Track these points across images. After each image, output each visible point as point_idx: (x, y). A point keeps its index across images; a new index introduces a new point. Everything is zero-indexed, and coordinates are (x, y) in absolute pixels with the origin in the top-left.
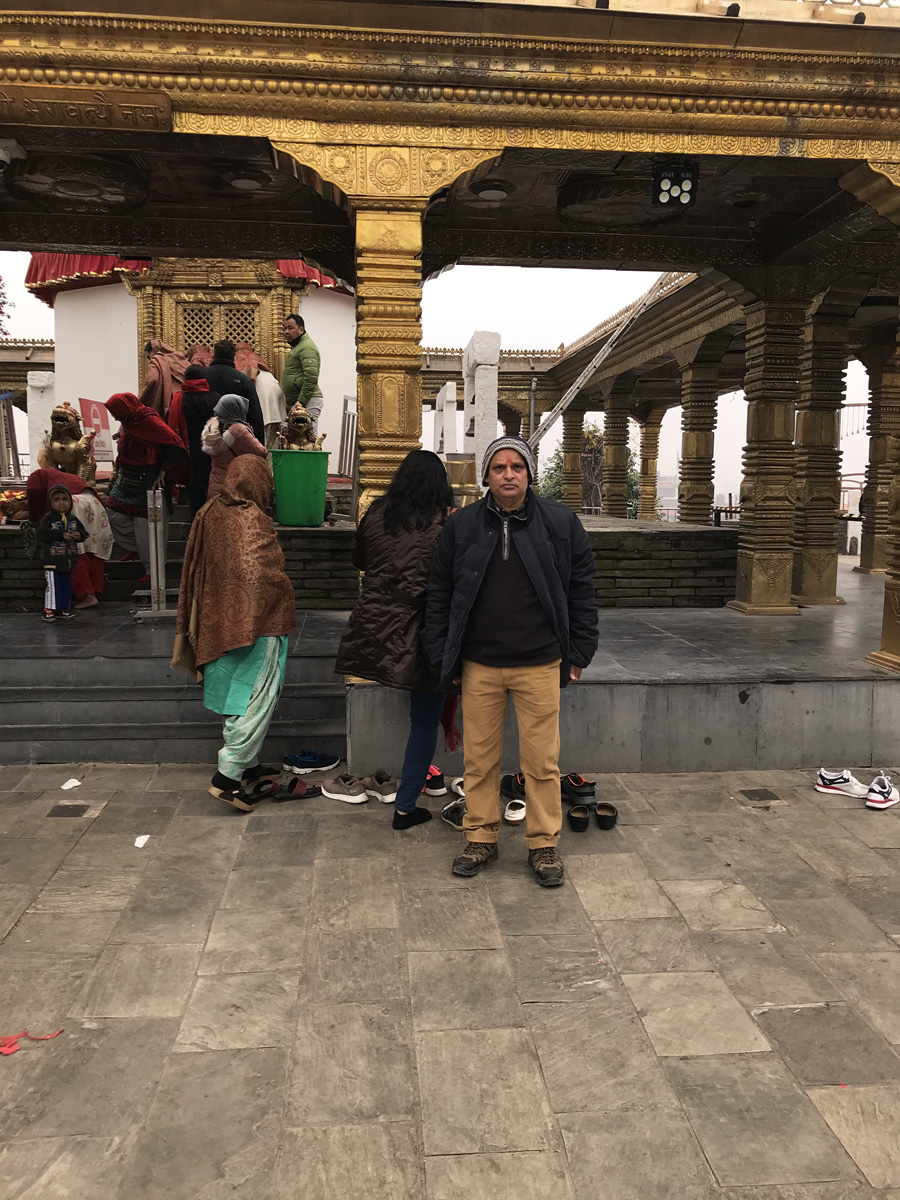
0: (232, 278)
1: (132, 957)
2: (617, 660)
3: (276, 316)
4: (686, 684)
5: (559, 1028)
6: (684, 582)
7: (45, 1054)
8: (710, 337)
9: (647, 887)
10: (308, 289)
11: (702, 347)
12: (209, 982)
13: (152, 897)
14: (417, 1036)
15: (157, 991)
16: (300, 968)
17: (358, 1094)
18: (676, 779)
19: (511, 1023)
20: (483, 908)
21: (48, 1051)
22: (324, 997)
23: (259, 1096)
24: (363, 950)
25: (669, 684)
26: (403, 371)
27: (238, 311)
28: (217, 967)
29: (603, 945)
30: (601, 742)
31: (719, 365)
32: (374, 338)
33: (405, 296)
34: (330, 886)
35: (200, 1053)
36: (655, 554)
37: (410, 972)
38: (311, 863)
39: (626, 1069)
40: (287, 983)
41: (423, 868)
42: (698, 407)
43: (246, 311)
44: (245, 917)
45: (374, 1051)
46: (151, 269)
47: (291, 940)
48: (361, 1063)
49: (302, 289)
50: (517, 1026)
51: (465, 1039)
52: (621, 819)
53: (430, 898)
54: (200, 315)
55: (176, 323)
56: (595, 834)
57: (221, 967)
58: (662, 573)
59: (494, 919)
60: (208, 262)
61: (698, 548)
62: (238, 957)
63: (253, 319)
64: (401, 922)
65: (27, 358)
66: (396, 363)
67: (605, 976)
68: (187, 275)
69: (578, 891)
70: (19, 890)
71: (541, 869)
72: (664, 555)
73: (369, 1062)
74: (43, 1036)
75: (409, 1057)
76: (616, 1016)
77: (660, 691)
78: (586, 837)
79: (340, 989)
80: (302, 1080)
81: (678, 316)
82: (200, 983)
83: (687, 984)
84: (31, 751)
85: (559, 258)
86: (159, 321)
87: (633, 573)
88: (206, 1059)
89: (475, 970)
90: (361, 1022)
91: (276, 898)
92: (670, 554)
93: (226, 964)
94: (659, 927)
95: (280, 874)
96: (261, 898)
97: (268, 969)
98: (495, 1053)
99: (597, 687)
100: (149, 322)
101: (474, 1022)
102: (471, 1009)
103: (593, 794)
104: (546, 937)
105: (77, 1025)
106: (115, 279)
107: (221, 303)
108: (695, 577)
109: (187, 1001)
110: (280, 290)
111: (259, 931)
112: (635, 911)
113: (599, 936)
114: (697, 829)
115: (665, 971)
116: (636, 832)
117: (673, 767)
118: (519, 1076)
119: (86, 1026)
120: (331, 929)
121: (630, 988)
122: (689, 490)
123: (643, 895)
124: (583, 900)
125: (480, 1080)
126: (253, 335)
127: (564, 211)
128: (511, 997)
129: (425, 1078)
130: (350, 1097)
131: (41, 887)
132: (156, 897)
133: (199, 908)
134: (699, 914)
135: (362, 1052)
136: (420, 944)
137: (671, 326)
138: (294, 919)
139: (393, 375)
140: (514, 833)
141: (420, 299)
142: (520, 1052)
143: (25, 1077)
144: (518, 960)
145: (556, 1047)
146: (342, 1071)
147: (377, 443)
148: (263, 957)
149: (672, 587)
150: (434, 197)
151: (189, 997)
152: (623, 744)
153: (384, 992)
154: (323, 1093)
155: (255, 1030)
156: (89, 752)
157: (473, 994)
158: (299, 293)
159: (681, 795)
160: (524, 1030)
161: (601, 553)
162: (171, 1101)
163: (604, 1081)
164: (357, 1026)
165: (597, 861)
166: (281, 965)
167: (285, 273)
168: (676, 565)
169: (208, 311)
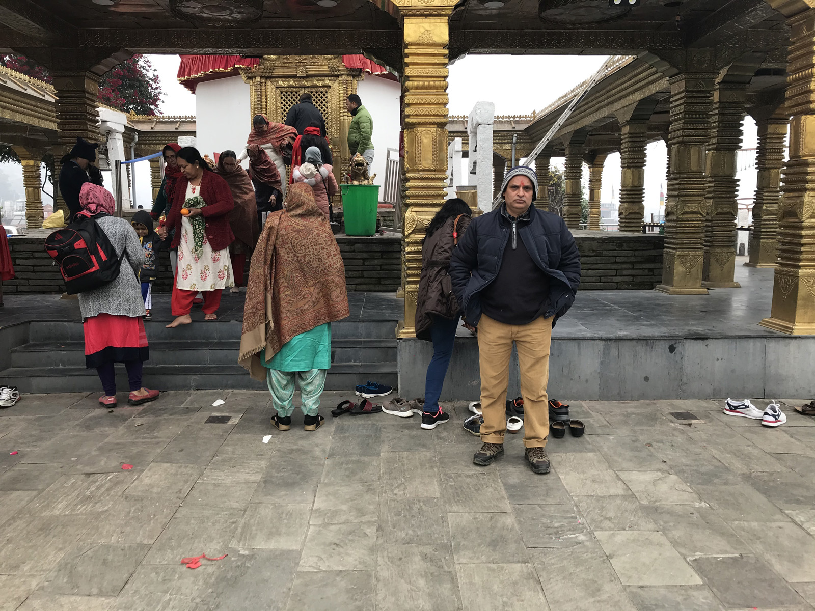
0: (312, 70)
1: (266, 512)
2: (582, 324)
3: (342, 95)
4: (632, 339)
5: (553, 564)
6: (625, 272)
7: (218, 569)
8: (642, 102)
9: (608, 475)
10: (363, 76)
11: (636, 109)
12: (318, 529)
13: (276, 474)
14: (457, 567)
15: (284, 533)
16: (376, 521)
17: (420, 601)
18: (623, 405)
19: (520, 560)
20: (496, 486)
21: (219, 567)
22: (394, 540)
23: (356, 599)
24: (417, 511)
25: (619, 339)
26: (436, 126)
27: (317, 92)
28: (322, 519)
29: (579, 512)
30: (572, 379)
31: (648, 121)
32: (416, 104)
33: (437, 75)
34: (392, 469)
35: (315, 572)
36: (605, 252)
37: (450, 526)
38: (378, 455)
39: (601, 592)
40: (369, 530)
41: (454, 460)
42: (633, 151)
43: (322, 92)
44: (338, 488)
45: (430, 575)
46: (259, 65)
47: (369, 504)
48: (422, 582)
49: (359, 75)
50: (525, 562)
51: (489, 569)
52: (587, 430)
53: (460, 478)
54: (291, 95)
55: (276, 101)
56: (569, 440)
57: (324, 519)
58: (610, 266)
59: (504, 493)
60: (296, 60)
61: (635, 248)
62: (335, 513)
63: (327, 97)
64: (441, 493)
65: (176, 129)
66: (431, 120)
67: (582, 532)
68: (283, 69)
69: (561, 477)
70: (192, 468)
71: (534, 462)
72: (611, 253)
73: (427, 582)
74: (215, 558)
75: (453, 580)
76: (592, 558)
77: (613, 344)
78: (564, 442)
79: (404, 535)
80: (383, 590)
81: (619, 88)
82: (312, 529)
83: (640, 539)
84: (192, 381)
85: (539, 48)
86: (264, 100)
87: (589, 266)
88: (320, 575)
89: (493, 525)
90: (419, 557)
91: (357, 477)
92: (616, 253)
93: (328, 517)
94: (618, 501)
95: (358, 461)
96: (348, 476)
97: (355, 521)
98: (511, 579)
99: (569, 341)
100: (258, 101)
101: (496, 559)
102: (492, 550)
103: (567, 413)
104: (540, 506)
105: (236, 552)
106: (235, 73)
107: (305, 87)
108: (633, 269)
109: (304, 541)
110: (345, 77)
111: (348, 497)
112: (600, 490)
113: (577, 506)
114: (641, 438)
115: (624, 529)
116: (598, 439)
117: (621, 397)
118: (528, 594)
119: (241, 553)
120: (395, 497)
121: (600, 541)
122: (626, 209)
123: (606, 480)
124: (564, 482)
125: (502, 596)
126: (327, 108)
127: (543, 14)
128: (519, 543)
129: (465, 593)
130: (416, 603)
131: (205, 467)
132: (279, 475)
133: (307, 482)
134: (646, 494)
135: (421, 575)
136: (455, 508)
137: (614, 95)
138: (370, 490)
139: (429, 129)
140: (513, 439)
141: (447, 77)
142: (527, 579)
143: (205, 582)
144: (522, 520)
145: (552, 576)
146: (409, 587)
147: (418, 176)
148: (352, 514)
149: (616, 276)
150: (457, 6)
151: (306, 537)
152: (587, 381)
153: (433, 538)
154: (398, 600)
155: (350, 559)
156: (229, 383)
157: (493, 541)
158: (357, 79)
159: (628, 415)
160: (530, 565)
162: (300, 600)
163: (587, 599)
164: (417, 558)
165: (572, 458)
166: (364, 519)
167: (348, 66)
168: (620, 261)
169: (296, 93)
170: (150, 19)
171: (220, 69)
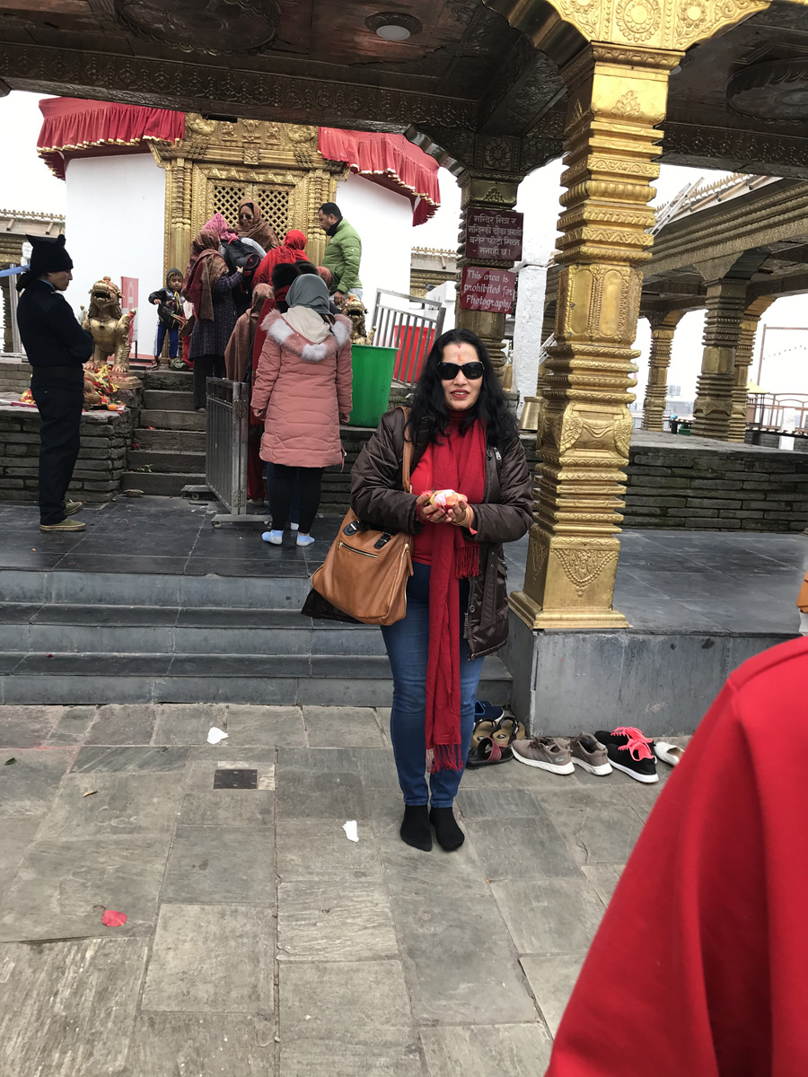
0: (269, 157)
1: (465, 1053)
3: (312, 201)
6: (754, 505)
8: (749, 253)
10: (348, 173)
11: (738, 262)
26: (627, 264)
27: (272, 193)
31: (748, 282)
32: (601, 222)
33: (641, 174)
36: (729, 474)
38: (579, 872)
42: (724, 323)
43: (280, 193)
46: (184, 140)
49: (341, 172)
54: (231, 193)
55: (206, 201)
58: (733, 494)
60: (244, 137)
61: (770, 470)
63: (287, 202)
66: (622, 253)
68: (222, 149)
72: (737, 476)
81: (711, 230)
84: (153, 688)
85: (686, 153)
86: (188, 197)
87: (705, 493)
92: (743, 476)
95: (552, 890)
100: (179, 197)
106: (143, 148)
107: (254, 183)
108: (765, 500)
110: (319, 173)
122: (708, 405)
126: (286, 218)
131: (272, 911)
132: (426, 931)
137: (697, 239)
139: (618, 268)
147: (590, 348)
149: (741, 509)
150: (687, 53)
158: (337, 177)
161: (676, 470)
167: (326, 155)
168: (748, 487)
169: (240, 190)
170: (57, 27)
171: (118, 140)
